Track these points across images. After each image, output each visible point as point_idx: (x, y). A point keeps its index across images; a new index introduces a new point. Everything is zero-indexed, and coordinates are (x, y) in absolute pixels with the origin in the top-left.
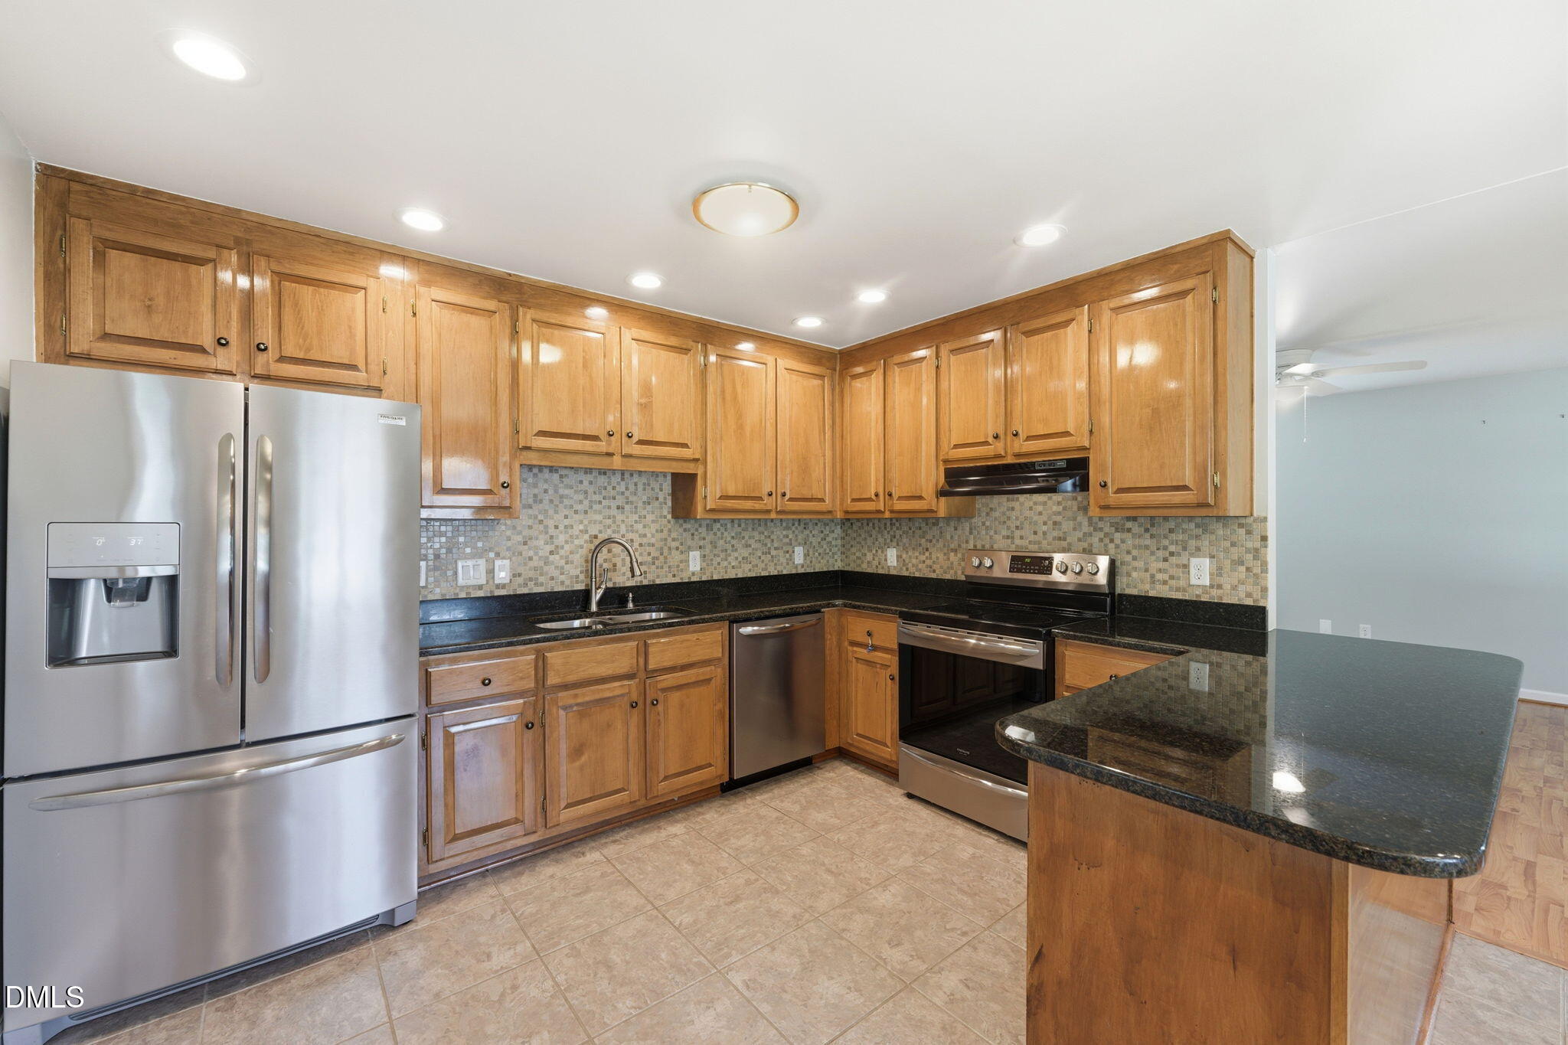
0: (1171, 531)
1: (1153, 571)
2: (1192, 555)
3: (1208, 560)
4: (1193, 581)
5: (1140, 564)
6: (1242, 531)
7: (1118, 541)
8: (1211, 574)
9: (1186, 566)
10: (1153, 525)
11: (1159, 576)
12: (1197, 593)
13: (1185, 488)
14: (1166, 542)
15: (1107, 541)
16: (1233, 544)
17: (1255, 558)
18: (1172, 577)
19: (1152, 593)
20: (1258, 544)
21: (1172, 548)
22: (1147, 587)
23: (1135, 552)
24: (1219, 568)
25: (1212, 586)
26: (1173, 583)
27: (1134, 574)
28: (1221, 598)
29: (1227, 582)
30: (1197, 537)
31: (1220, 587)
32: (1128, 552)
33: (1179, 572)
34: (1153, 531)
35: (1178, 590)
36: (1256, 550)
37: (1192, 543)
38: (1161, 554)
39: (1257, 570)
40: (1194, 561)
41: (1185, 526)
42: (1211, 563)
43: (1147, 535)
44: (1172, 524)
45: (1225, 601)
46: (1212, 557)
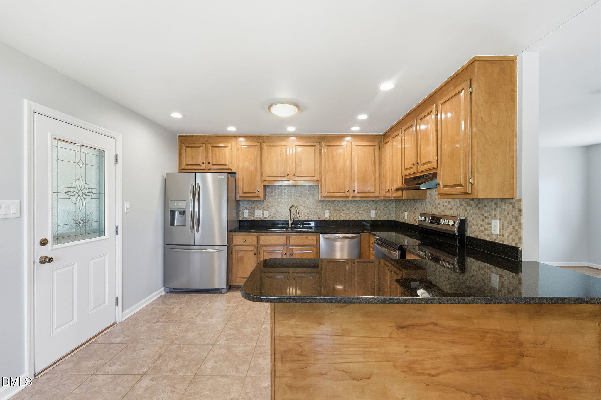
0: (485, 206)
1: (479, 226)
2: (493, 218)
3: (498, 221)
4: (493, 232)
5: (475, 222)
6: (511, 206)
7: (468, 211)
8: (499, 229)
9: (490, 224)
10: (479, 203)
11: (482, 229)
12: (495, 238)
13: (460, 185)
14: (483, 212)
15: (464, 210)
16: (508, 213)
17: (517, 221)
18: (485, 229)
19: (479, 237)
20: (518, 213)
21: (486, 215)
22: (477, 233)
23: (473, 216)
24: (503, 226)
25: (500, 235)
26: (486, 232)
27: (473, 227)
28: (503, 241)
29: (506, 233)
30: (495, 209)
31: (503, 235)
32: (471, 216)
33: (487, 227)
34: (480, 206)
35: (488, 236)
36: (517, 216)
37: (493, 212)
38: (482, 217)
39: (517, 228)
40: (493, 221)
41: (490, 203)
42: (499, 222)
43: (478, 208)
44: (485, 203)
45: (505, 243)
46: (500, 220)
